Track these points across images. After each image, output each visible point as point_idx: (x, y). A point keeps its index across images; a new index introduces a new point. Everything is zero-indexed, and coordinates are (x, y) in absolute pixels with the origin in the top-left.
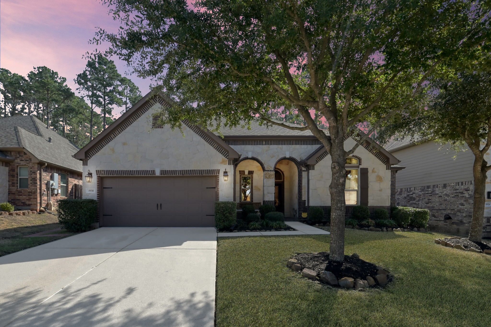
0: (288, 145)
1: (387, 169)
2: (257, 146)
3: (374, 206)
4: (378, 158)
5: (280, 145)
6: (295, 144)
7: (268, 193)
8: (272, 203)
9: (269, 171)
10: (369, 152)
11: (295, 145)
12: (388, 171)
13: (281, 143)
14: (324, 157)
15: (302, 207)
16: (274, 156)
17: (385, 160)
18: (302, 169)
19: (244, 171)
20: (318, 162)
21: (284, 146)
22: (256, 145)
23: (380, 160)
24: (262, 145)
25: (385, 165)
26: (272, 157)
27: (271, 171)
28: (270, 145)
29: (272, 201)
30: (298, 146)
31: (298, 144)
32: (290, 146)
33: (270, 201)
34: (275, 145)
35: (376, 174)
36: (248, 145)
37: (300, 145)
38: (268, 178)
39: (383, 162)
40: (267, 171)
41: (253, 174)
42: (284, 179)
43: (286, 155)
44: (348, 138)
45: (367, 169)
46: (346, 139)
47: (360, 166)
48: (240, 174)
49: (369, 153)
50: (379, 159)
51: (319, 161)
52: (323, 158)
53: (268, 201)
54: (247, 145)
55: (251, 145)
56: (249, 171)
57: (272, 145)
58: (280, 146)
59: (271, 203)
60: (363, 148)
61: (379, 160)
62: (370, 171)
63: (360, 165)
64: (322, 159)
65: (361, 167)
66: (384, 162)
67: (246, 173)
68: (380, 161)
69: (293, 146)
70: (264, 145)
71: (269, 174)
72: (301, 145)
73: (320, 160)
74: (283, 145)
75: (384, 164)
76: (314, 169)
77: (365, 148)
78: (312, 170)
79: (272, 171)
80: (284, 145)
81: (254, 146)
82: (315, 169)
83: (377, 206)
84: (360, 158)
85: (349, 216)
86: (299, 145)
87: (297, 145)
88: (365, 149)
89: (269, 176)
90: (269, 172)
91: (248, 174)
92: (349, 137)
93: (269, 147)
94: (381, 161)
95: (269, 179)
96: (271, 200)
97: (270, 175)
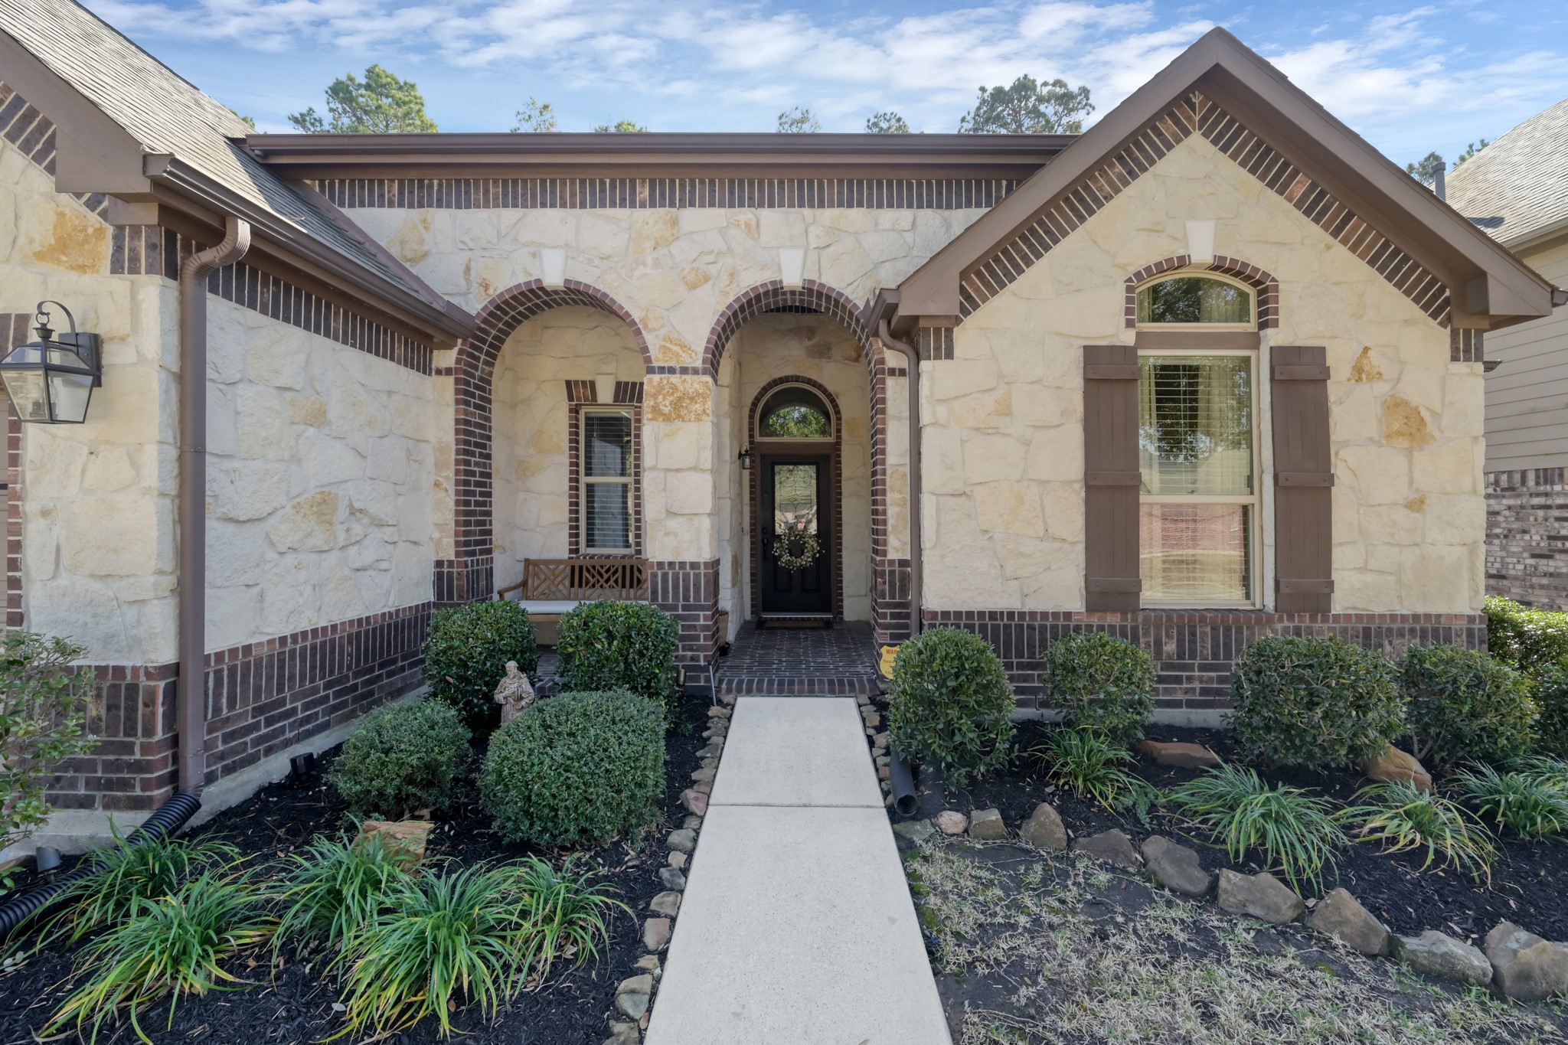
0: (792, 205)
1: (1455, 358)
2: (599, 211)
3: (1371, 617)
4: (1389, 278)
5: (741, 205)
6: (840, 205)
7: (671, 514)
8: (697, 576)
9: (672, 370)
10: (1330, 239)
11: (836, 211)
12: (1461, 367)
13: (751, 198)
14: (1021, 271)
15: (887, 605)
16: (707, 279)
17: (1442, 290)
18: (882, 361)
19: (592, 384)
20: (976, 306)
21: (770, 218)
22: (593, 206)
23: (1407, 293)
24: (633, 205)
25: (1442, 324)
26: (693, 286)
27: (684, 370)
28: (682, 205)
29: (694, 565)
30: (856, 216)
31: (860, 205)
32: (807, 212)
33: (682, 565)
34: (712, 205)
35: (1381, 388)
36: (543, 205)
37: (870, 206)
38: (667, 418)
39: (1425, 308)
40: (662, 370)
41: (640, 400)
42: (839, 431)
43: (780, 270)
44: (1179, 141)
45: (1322, 350)
46: (1170, 147)
47: (1269, 331)
48: (571, 398)
49: (1329, 247)
50: (1399, 285)
51: (985, 300)
52: (1012, 279)
53: (671, 564)
54: (534, 206)
55: (563, 205)
56: (618, 384)
57: (692, 204)
58: (745, 214)
59: (686, 577)
60: (1290, 206)
61: (1397, 293)
62: (1340, 362)
63: (1263, 326)
64: (1003, 286)
65: (1273, 337)
66: (1435, 307)
67: (605, 393)
68: (1408, 301)
69: (829, 215)
70: (643, 205)
71: (674, 388)
72: (875, 211)
73: (994, 293)
74: (761, 205)
75: (1433, 323)
76: (950, 355)
77: (1298, 206)
78: (938, 357)
79: (695, 371)
80: (771, 205)
81: (577, 211)
82: (957, 351)
83: (1393, 617)
84: (1266, 275)
85: (1197, 685)
86: (863, 210)
87: (850, 206)
88: (1298, 214)
89: (677, 405)
90: (675, 379)
91: (616, 398)
92: (1187, 133)
93: (675, 223)
94: (1416, 300)
95: (678, 423)
96: (689, 557)
97: (680, 399)
